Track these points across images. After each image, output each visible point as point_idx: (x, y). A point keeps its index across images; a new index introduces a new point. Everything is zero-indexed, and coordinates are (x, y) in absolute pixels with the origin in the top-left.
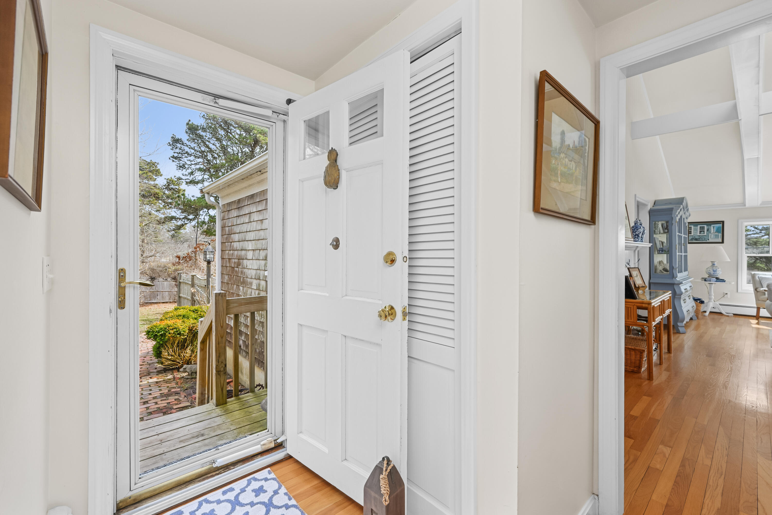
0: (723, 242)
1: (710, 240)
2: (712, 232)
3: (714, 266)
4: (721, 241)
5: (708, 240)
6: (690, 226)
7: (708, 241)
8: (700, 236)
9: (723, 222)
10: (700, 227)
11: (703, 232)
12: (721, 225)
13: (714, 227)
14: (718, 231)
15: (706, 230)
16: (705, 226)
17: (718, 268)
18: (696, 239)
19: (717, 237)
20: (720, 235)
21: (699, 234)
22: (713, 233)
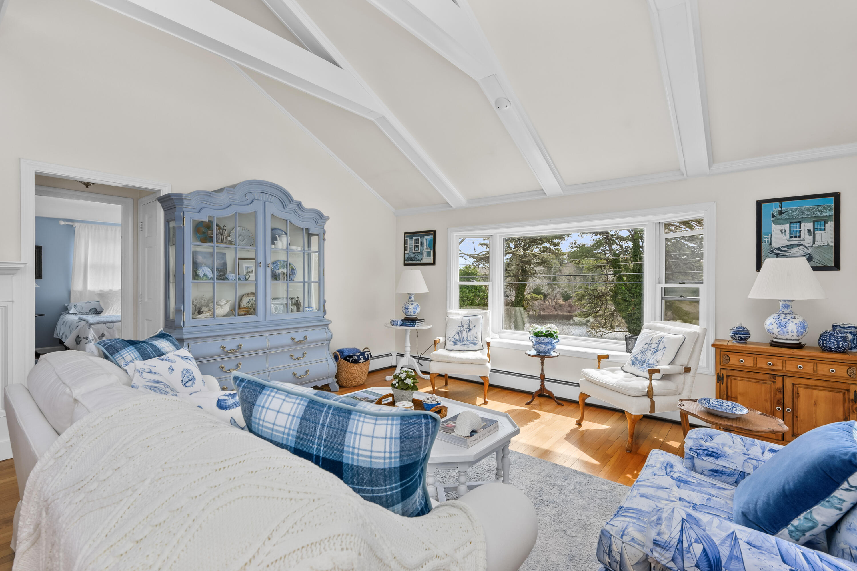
0: (434, 264)
1: (424, 261)
2: (425, 247)
3: (410, 300)
4: (431, 260)
5: (422, 259)
6: (406, 238)
7: (422, 262)
8: (414, 253)
9: (434, 232)
10: (415, 239)
11: (417, 249)
12: (432, 236)
13: (426, 240)
14: (429, 247)
15: (419, 245)
16: (419, 238)
17: (412, 304)
18: (411, 258)
19: (429, 255)
20: (432, 251)
21: (414, 251)
22: (426, 249)
